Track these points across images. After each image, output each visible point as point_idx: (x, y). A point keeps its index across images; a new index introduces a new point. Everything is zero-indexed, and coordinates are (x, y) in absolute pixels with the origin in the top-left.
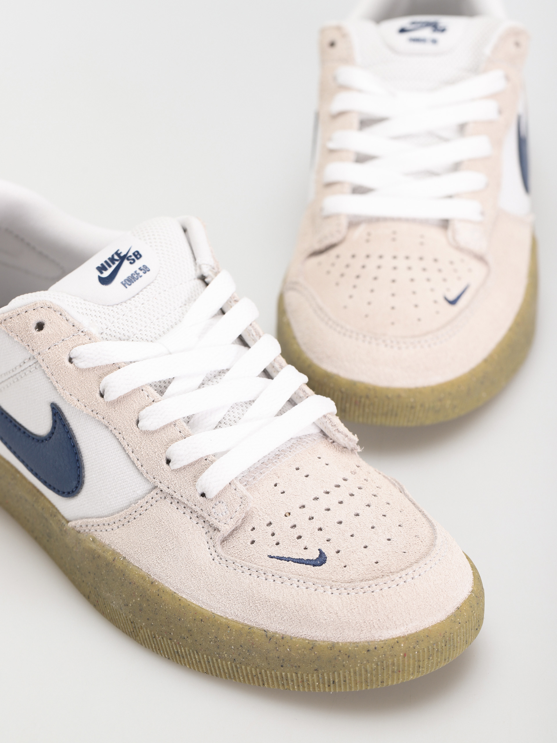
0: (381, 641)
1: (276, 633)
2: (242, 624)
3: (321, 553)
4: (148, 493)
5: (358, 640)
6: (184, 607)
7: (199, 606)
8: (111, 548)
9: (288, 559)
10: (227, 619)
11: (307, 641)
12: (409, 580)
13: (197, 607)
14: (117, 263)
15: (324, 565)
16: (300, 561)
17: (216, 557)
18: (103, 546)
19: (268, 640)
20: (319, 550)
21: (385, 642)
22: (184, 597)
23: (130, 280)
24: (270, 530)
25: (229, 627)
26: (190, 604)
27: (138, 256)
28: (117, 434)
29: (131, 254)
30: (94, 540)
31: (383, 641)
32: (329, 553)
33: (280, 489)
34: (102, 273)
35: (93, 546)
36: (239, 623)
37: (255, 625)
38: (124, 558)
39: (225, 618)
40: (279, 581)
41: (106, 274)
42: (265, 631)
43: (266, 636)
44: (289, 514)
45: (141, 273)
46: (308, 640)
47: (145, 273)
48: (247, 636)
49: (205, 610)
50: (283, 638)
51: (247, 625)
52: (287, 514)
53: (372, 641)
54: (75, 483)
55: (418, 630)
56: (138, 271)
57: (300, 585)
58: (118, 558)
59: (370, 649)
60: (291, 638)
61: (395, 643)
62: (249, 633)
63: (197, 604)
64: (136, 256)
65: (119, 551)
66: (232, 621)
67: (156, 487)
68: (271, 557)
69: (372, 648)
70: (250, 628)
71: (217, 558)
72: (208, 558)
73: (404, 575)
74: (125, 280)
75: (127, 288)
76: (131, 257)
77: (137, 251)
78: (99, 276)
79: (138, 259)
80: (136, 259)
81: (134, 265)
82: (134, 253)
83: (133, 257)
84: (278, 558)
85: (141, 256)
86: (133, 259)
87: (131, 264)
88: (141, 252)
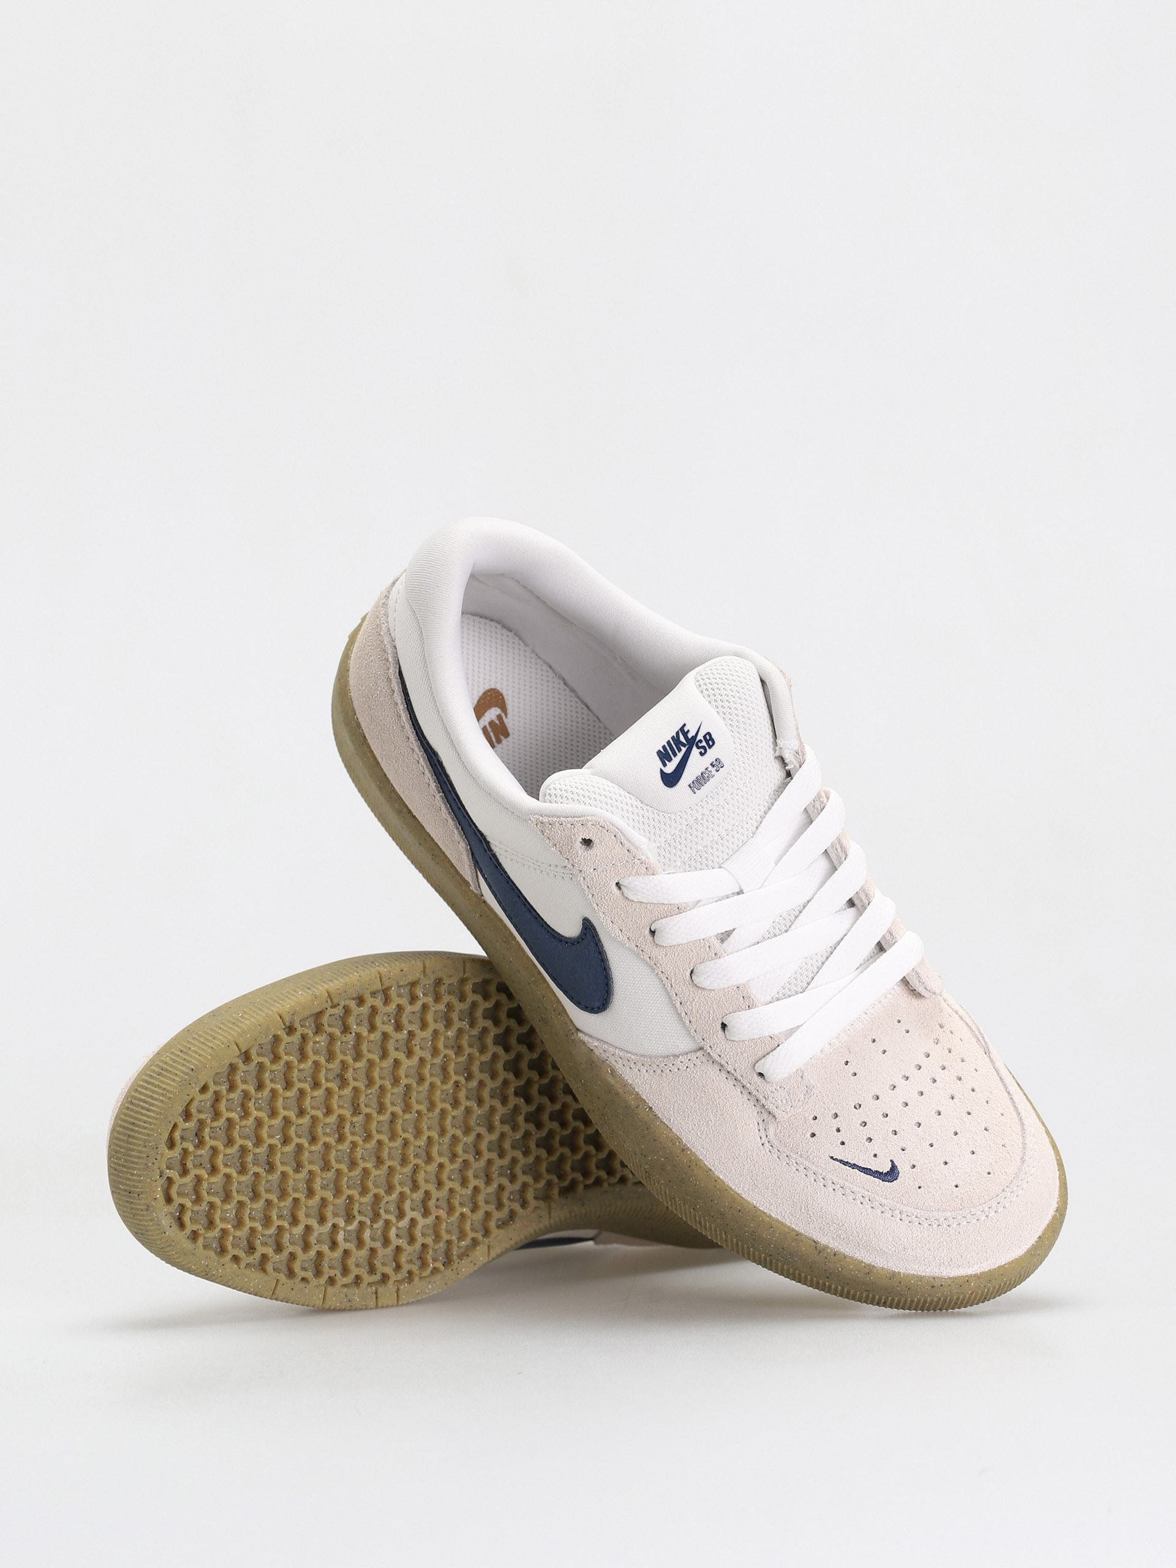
0: (949, 1278)
1: (828, 1247)
2: (789, 1228)
3: (894, 1167)
4: (694, 1052)
5: (923, 1274)
6: (719, 1190)
7: (738, 1194)
8: (634, 1090)
9: (854, 1166)
10: (770, 1216)
11: (863, 1264)
12: (992, 1214)
13: (736, 1195)
14: (684, 749)
15: (895, 1181)
16: (866, 1171)
17: (767, 1142)
18: (625, 1084)
19: (817, 1253)
20: (891, 1161)
21: (954, 1279)
22: (721, 1177)
23: (700, 782)
24: (836, 1123)
25: (772, 1227)
26: (729, 1190)
27: (711, 743)
28: (664, 979)
29: (700, 737)
30: (613, 1072)
31: (951, 1278)
32: (903, 1168)
33: (851, 1069)
34: (665, 765)
35: (612, 1081)
36: (785, 1225)
37: (803, 1232)
38: (651, 1108)
39: (768, 1217)
40: (839, 1193)
41: (670, 768)
42: (814, 1242)
43: (816, 1248)
44: (860, 1106)
45: (713, 770)
46: (865, 1263)
47: (717, 771)
48: (792, 1242)
49: (745, 1200)
50: (835, 1255)
51: (793, 1230)
52: (858, 1106)
53: (938, 1278)
54: (597, 1004)
55: (993, 1267)
56: (710, 768)
57: (864, 1203)
58: (643, 1107)
59: (935, 1285)
60: (845, 1257)
61: (964, 1282)
62: (796, 1239)
63: (736, 1190)
64: (707, 742)
65: (645, 1098)
66: (778, 1221)
67: (701, 1049)
68: (832, 1158)
69: (937, 1284)
70: (798, 1234)
71: (767, 1144)
72: (756, 1142)
73: (986, 1209)
74: (693, 782)
75: (695, 793)
76: (701, 743)
77: (709, 734)
78: (661, 770)
79: (710, 748)
80: (707, 747)
81: (705, 756)
82: (705, 737)
83: (704, 744)
84: (841, 1161)
85: (714, 743)
86: (704, 746)
87: (702, 754)
88: (713, 737)
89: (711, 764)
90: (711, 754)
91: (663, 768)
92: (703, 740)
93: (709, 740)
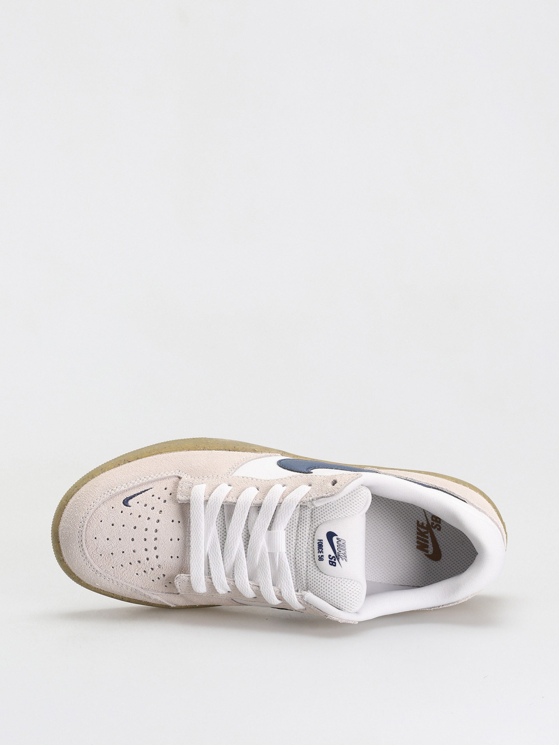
3: (127, 505)
15: (122, 501)
16: (136, 495)
20: (130, 506)
23: (320, 546)
45: (320, 555)
64: (333, 562)
74: (322, 543)
75: (318, 540)
76: (334, 559)
77: (335, 566)
78: (337, 536)
79: (329, 561)
80: (331, 560)
81: (328, 557)
82: (335, 563)
83: (333, 560)
84: (147, 490)
85: (330, 564)
86: (332, 559)
87: (330, 556)
88: (333, 566)
89: (323, 556)
90: (326, 559)
91: (337, 537)
92: (334, 561)
93: (332, 564)
